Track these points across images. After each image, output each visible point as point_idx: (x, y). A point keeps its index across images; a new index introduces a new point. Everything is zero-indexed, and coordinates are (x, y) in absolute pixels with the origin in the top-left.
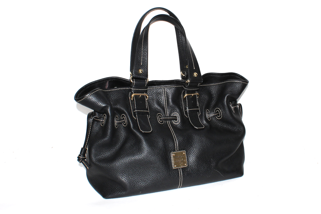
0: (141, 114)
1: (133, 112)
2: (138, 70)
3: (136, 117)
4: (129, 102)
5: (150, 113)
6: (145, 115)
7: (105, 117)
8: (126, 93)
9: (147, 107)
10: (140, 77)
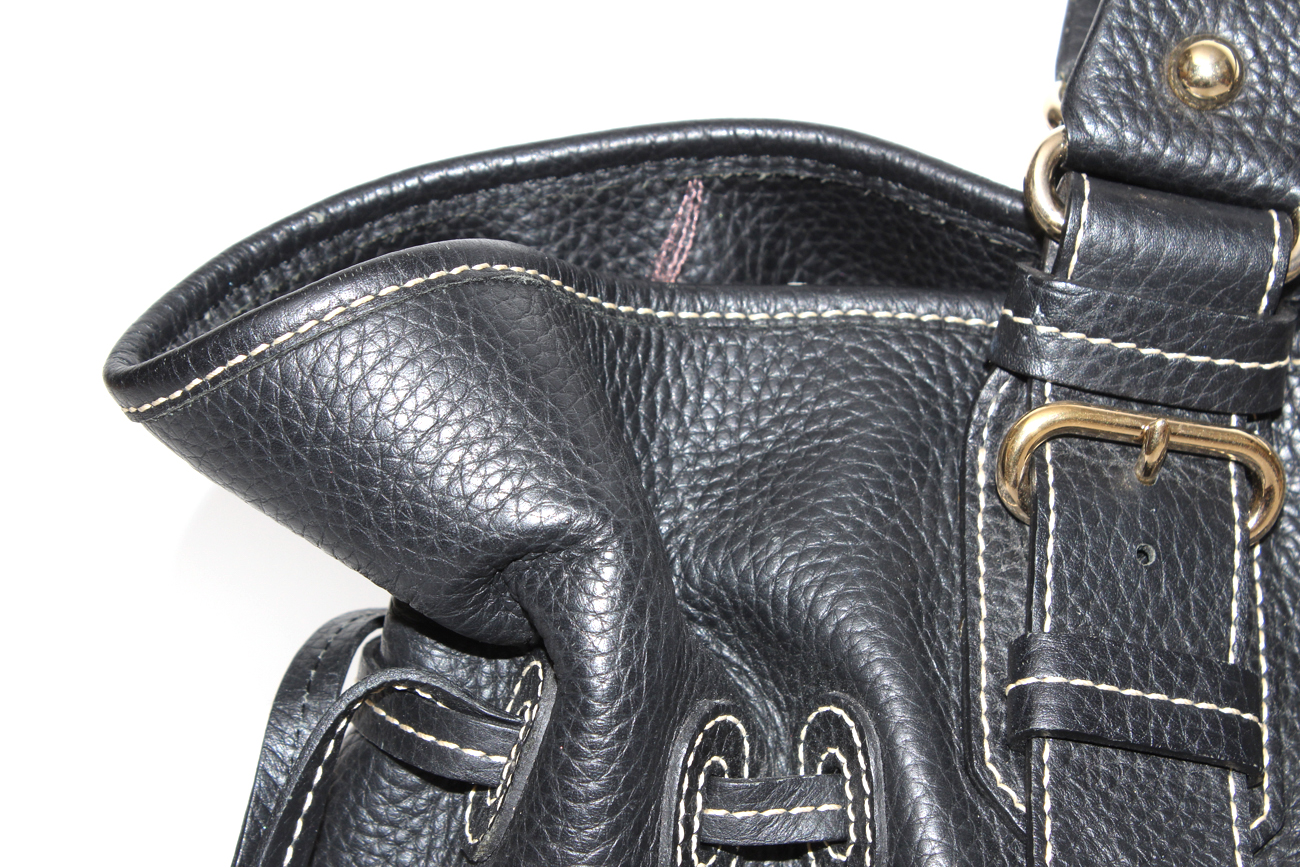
0: (1129, 748)
1: (996, 690)
2: (1173, 46)
3: (1027, 776)
4: (964, 523)
5: (1287, 743)
6: (1190, 768)
7: (540, 714)
8: (948, 381)
9: (1249, 648)
10: (1192, 159)
